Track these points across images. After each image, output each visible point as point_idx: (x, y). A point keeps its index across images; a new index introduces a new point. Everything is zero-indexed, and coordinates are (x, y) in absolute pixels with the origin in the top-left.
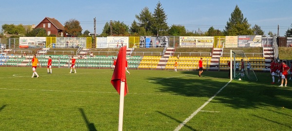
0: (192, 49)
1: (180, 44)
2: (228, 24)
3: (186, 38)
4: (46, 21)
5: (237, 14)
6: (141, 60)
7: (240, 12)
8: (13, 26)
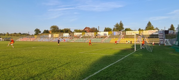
0: (130, 36)
1: (126, 34)
2: (146, 27)
3: (128, 32)
4: (86, 28)
5: (149, 24)
6: (110, 41)
7: (150, 23)
8: (77, 30)
